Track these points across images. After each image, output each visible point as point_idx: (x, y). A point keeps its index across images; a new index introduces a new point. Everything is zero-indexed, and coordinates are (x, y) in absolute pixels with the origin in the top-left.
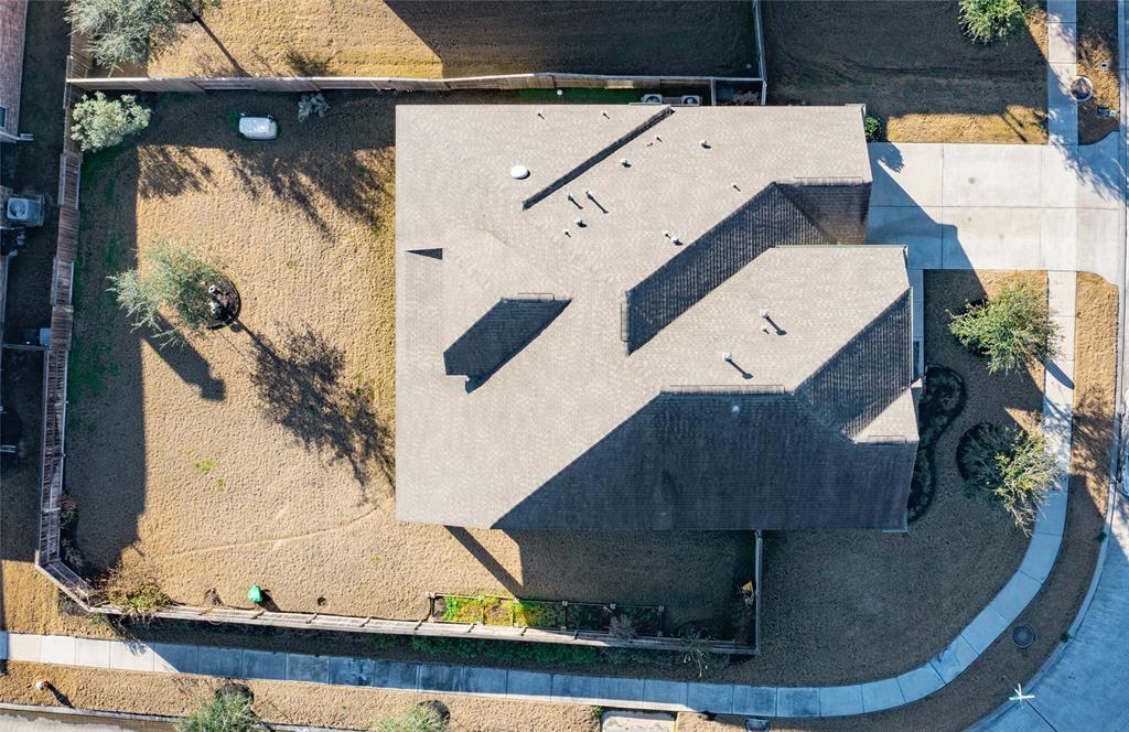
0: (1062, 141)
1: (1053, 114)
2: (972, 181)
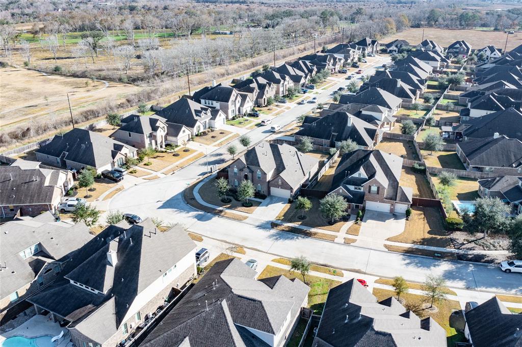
0: (274, 221)
1: (280, 221)
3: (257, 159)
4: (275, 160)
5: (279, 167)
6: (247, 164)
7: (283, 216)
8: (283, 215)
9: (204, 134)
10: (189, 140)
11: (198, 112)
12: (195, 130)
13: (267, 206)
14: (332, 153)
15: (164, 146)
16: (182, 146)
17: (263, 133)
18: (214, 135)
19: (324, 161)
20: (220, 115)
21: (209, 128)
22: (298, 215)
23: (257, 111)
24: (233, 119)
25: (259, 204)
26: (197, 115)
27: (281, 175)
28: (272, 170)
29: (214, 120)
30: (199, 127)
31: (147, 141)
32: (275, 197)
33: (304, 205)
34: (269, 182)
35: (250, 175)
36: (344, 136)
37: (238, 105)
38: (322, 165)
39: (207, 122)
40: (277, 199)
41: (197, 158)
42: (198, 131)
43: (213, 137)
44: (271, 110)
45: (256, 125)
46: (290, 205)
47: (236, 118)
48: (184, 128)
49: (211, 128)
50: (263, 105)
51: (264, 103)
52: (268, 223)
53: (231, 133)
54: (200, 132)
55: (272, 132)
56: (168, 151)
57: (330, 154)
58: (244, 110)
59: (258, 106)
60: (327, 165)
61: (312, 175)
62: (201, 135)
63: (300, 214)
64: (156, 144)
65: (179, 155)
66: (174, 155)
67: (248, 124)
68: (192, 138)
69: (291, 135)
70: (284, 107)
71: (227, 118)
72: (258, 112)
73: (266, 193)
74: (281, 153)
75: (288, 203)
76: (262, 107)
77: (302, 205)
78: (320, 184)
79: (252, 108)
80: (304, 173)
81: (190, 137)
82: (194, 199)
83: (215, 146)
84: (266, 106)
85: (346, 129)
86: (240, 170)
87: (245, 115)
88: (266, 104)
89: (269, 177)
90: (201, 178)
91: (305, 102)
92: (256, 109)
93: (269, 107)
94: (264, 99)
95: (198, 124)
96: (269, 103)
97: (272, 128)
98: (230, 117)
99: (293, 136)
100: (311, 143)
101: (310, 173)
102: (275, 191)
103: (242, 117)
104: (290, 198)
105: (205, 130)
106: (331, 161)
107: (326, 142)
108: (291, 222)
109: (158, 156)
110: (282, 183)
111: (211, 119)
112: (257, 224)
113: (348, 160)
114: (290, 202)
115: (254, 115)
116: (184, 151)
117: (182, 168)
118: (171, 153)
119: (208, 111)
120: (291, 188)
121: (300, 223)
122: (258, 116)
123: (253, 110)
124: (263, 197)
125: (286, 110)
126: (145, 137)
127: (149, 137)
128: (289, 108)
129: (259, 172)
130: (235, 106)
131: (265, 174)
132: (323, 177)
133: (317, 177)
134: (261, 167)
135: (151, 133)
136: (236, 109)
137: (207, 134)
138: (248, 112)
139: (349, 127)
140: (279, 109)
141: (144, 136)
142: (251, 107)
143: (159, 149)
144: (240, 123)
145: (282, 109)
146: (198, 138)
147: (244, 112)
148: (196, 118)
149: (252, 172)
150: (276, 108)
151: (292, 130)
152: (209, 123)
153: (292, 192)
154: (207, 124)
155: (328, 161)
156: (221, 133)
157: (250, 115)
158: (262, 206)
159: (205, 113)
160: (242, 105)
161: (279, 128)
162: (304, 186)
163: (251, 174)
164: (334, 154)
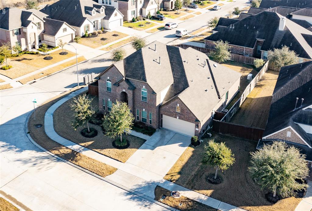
0: (161, 182)
1: (172, 184)
2: (165, 158)
3: (143, 68)
4: (173, 70)
5: (179, 82)
6: (126, 76)
7: (179, 173)
8: (178, 170)
9: (94, 35)
10: (72, 41)
11: (88, 10)
12: (82, 30)
13: (153, 148)
14: (257, 66)
15: (37, 47)
16: (60, 48)
17: (164, 37)
18: (104, 37)
19: (246, 77)
20: (116, 15)
21: (101, 29)
22: (207, 173)
23: (162, 15)
24: (133, 21)
25: (140, 143)
26: (87, 13)
27: (181, 96)
28: (166, 86)
29: (108, 19)
30: (88, 27)
31: (14, 39)
32: (169, 131)
33: (219, 159)
34: (160, 106)
35: (130, 94)
36: (273, 43)
37: (140, 6)
38: (245, 82)
39: (100, 21)
40: (172, 135)
41: (73, 64)
42: (86, 32)
43: (103, 39)
44: (178, 14)
45: (158, 29)
46: (192, 149)
47: (136, 20)
48: (65, 25)
49: (104, 30)
50: (170, 9)
51: (172, 6)
52: (149, 185)
53: (127, 35)
54: (88, 33)
55: (177, 36)
56: (40, 52)
57: (254, 67)
58: (146, 12)
59: (165, 10)
60: (253, 83)
61: (230, 97)
62: (89, 37)
63: (211, 171)
64: (27, 44)
65: (52, 58)
66: (45, 59)
67: (149, 27)
68: (76, 39)
69: (201, 41)
70: (194, 13)
71: (125, 20)
72: (164, 15)
73: (154, 125)
74: (183, 60)
75: (190, 146)
76: (168, 11)
77: (216, 160)
78: (244, 113)
79: (157, 10)
80: (219, 95)
81: (74, 37)
82: (42, 126)
83: (102, 49)
84: (173, 10)
85: (276, 34)
86: (115, 84)
87: (147, 18)
88: (173, 8)
89: (161, 98)
90: (68, 90)
91: (218, 8)
92: (162, 12)
93: (176, 11)
94: (172, 2)
95: (86, 23)
96: (177, 7)
97: (177, 32)
98: (130, 18)
99: (203, 43)
100: (229, 51)
101: (227, 93)
102: (169, 122)
103: (144, 20)
104: (193, 136)
105: (95, 31)
106: (257, 77)
107: (248, 50)
108: (193, 188)
109: (25, 59)
110: (182, 110)
111: (105, 18)
112: (131, 186)
113: (295, 78)
114: (194, 143)
115: (158, 18)
116: (60, 54)
117: (49, 75)
118: (43, 55)
119: (102, 8)
120: (197, 121)
121: (209, 192)
122: (162, 20)
123: (158, 13)
124: (150, 131)
125: (197, 16)
126: (11, 33)
127: (16, 34)
128: (199, 13)
129: (144, 90)
130: (136, 7)
131: (154, 93)
132: (248, 102)
133: (239, 102)
134: (148, 81)
135: (20, 29)
136: (137, 10)
137: (97, 36)
138: (152, 14)
139: (281, 32)
140: (187, 14)
141: (9, 32)
142: (155, 9)
143: (30, 50)
144: (140, 25)
145: (192, 13)
146: (84, 39)
147: (147, 14)
148: (84, 15)
149: (133, 88)
150: (185, 12)
151: (202, 35)
152: (102, 24)
153: (197, 126)
154: (99, 24)
155: (253, 77)
156: (114, 35)
157: (153, 18)
158: (146, 148)
159: (97, 11)
160: (144, 6)
161: (186, 33)
162: (217, 116)
163: (131, 92)
164: (261, 67)
